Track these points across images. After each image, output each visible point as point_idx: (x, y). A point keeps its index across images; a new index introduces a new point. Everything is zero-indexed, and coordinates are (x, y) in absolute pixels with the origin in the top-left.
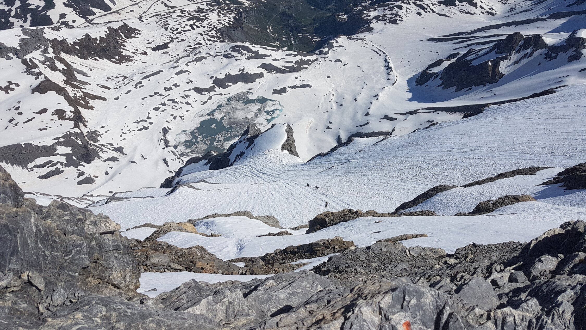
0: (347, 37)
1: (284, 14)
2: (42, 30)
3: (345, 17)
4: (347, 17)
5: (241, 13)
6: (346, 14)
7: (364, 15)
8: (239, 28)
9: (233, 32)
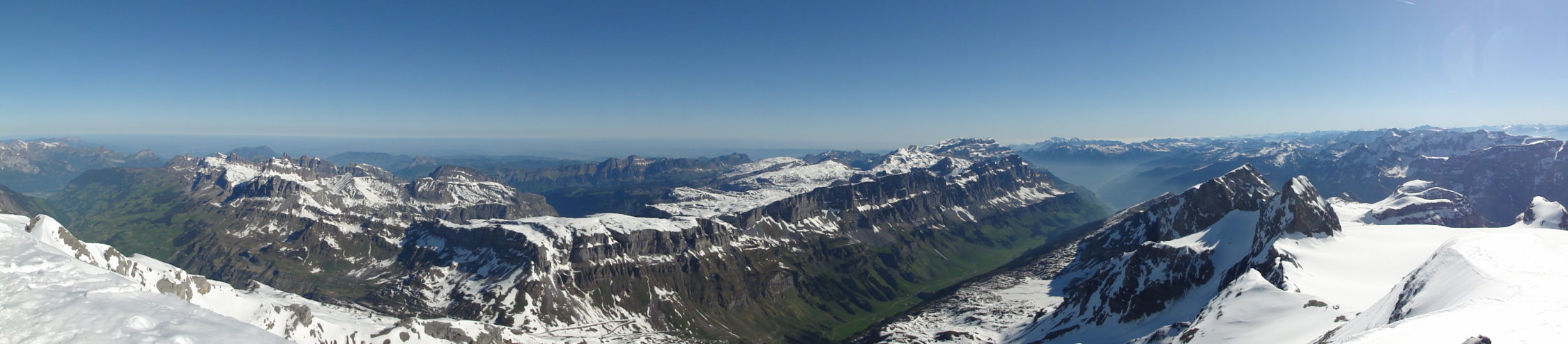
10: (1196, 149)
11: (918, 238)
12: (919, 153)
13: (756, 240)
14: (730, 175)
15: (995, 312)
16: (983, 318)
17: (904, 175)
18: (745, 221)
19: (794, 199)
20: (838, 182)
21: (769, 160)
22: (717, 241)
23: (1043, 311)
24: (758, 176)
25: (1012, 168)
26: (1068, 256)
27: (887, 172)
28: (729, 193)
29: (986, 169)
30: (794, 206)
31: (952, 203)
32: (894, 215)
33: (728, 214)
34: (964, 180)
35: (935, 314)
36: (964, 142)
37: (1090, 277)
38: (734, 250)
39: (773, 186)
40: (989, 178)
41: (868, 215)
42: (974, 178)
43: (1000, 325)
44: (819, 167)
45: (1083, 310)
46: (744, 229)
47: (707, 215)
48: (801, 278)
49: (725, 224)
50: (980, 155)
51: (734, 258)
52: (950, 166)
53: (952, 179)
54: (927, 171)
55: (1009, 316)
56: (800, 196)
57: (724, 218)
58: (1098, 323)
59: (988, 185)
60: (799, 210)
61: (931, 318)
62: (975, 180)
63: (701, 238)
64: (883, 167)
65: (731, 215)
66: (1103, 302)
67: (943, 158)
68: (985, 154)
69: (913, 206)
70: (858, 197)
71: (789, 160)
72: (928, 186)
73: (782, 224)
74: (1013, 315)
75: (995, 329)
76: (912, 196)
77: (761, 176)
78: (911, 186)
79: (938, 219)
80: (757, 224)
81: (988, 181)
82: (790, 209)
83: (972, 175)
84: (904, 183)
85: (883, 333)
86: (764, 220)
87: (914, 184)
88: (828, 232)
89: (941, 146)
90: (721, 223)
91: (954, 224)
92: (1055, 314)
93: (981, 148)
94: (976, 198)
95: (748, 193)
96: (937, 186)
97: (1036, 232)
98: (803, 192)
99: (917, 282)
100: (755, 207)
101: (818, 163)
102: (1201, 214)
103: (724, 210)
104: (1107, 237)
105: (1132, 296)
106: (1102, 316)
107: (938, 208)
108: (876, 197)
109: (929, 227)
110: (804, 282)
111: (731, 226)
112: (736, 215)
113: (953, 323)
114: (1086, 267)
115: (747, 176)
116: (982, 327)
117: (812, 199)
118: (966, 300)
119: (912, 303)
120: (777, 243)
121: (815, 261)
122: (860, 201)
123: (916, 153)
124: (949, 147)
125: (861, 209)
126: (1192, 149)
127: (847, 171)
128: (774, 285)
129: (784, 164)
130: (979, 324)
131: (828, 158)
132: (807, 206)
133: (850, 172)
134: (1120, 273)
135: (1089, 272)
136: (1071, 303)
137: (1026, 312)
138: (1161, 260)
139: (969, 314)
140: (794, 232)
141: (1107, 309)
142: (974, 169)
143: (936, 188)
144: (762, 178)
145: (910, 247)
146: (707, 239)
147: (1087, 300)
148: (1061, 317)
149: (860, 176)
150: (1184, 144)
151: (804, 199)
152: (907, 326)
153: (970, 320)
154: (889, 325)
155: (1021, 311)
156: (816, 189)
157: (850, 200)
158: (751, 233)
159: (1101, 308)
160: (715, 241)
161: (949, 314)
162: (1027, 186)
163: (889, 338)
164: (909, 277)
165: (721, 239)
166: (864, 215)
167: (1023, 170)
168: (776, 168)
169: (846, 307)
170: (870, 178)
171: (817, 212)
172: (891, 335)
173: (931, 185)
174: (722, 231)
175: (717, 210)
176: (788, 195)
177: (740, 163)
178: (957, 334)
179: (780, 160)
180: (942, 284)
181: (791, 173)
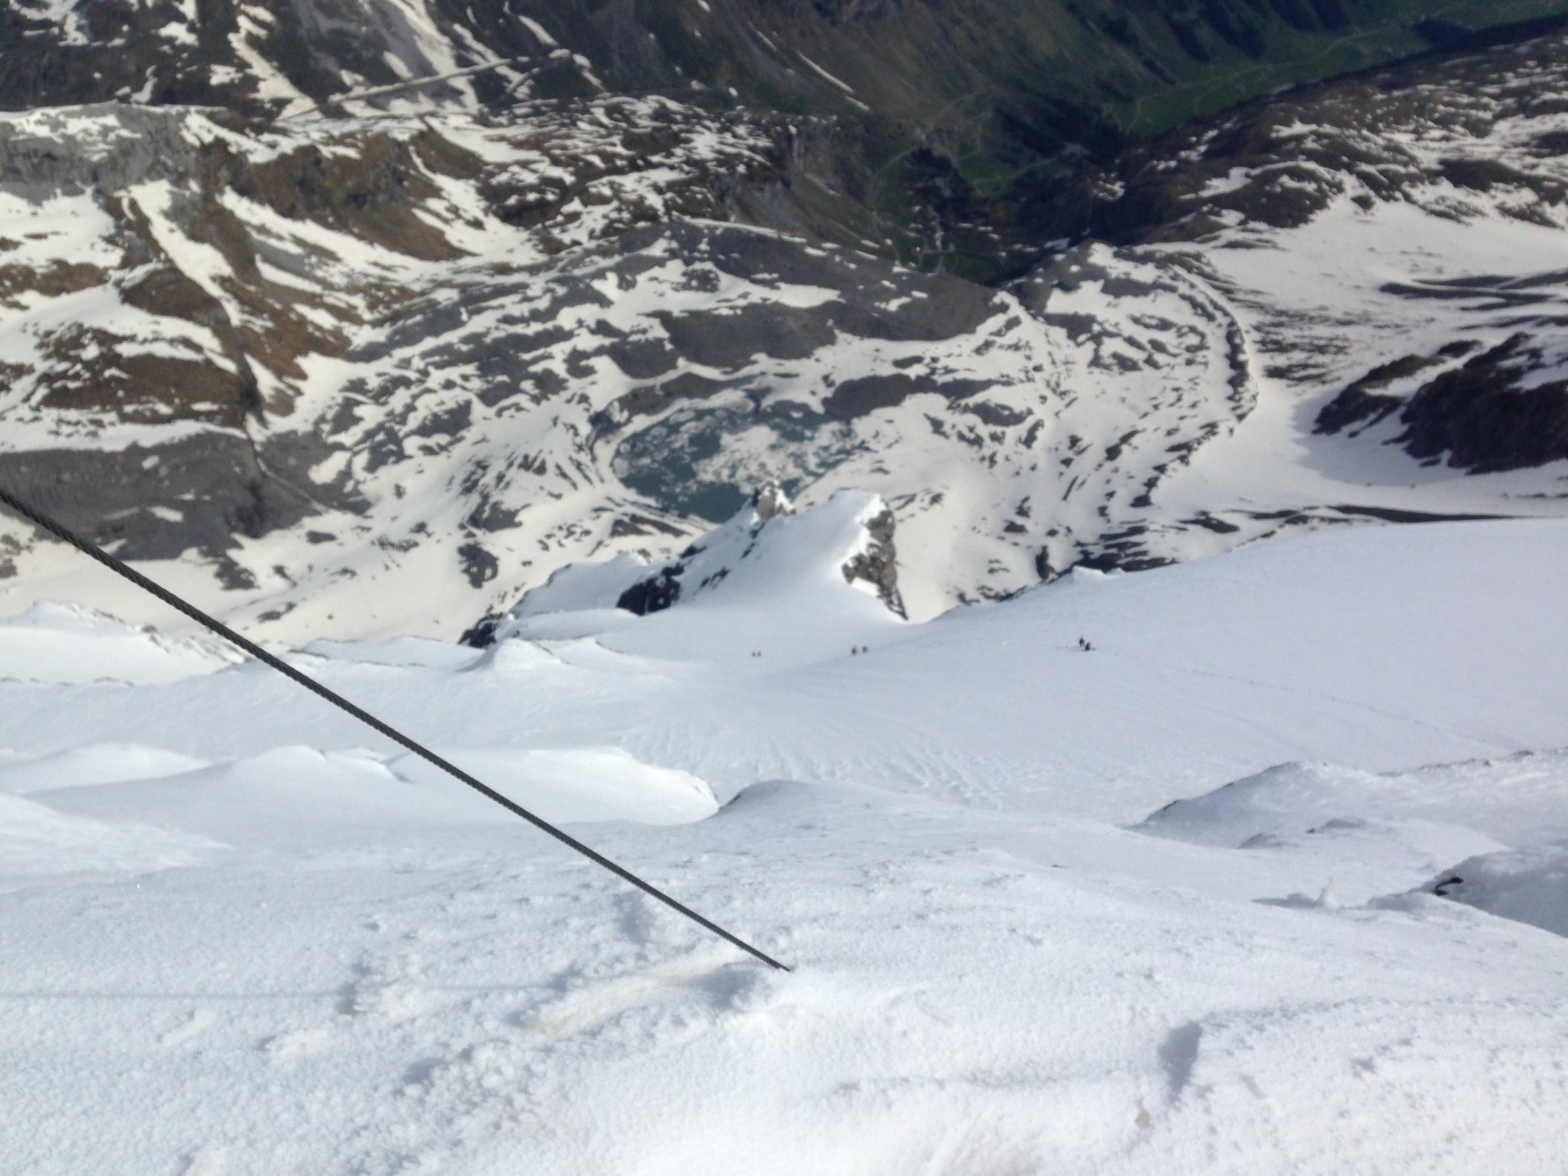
1: (923, 156)
2: (181, 117)
3: (1118, 188)
4: (1122, 187)
5: (790, 138)
6: (1119, 178)
8: (779, 186)
9: (758, 195)
85: (1277, 132)
163: (1296, 145)
172: (1298, 140)
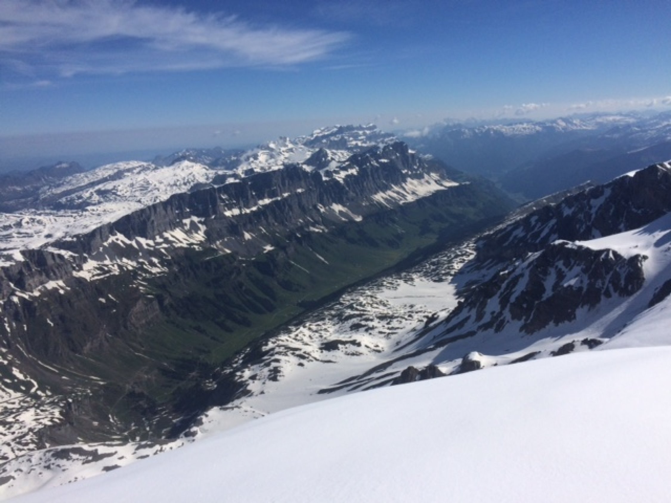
0: (220, 407)
4: (215, 384)
5: (69, 404)
6: (213, 381)
7: (237, 378)
8: (68, 425)
9: (59, 432)
10: (634, 124)
11: (294, 241)
12: (290, 146)
13: (107, 266)
14: (59, 191)
15: (382, 317)
16: (370, 324)
17: (274, 172)
18: (89, 244)
19: (148, 212)
20: (198, 185)
21: (108, 166)
22: (55, 274)
23: (436, 316)
24: (97, 188)
25: (397, 157)
26: (462, 255)
27: (256, 170)
28: (62, 212)
29: (367, 160)
30: (149, 218)
31: (331, 200)
32: (266, 219)
33: (64, 240)
34: (343, 174)
35: (319, 323)
36: (341, 130)
37: (487, 279)
38: (81, 281)
39: (118, 198)
40: (372, 171)
41: (237, 221)
42: (354, 171)
43: (388, 331)
44: (174, 169)
45: (480, 317)
46: (89, 254)
47: (35, 244)
48: (166, 302)
49: (63, 252)
50: (360, 144)
51: (81, 291)
52: (326, 159)
53: (328, 174)
54: (300, 165)
55: (398, 321)
56: (154, 206)
57: (60, 244)
58: (497, 330)
59: (371, 178)
60: (155, 223)
61: (314, 327)
62: (355, 173)
63: (32, 275)
64: (250, 164)
65: (68, 239)
66: (503, 307)
67: (317, 150)
68: (365, 142)
69: (287, 207)
70: (223, 201)
71: (134, 164)
72: (303, 183)
73: (138, 243)
74: (404, 320)
75: (383, 335)
76: (286, 195)
77: (101, 187)
78: (284, 184)
79: (316, 218)
80: (104, 247)
81: (370, 173)
82: (144, 223)
83: (352, 168)
84: (276, 181)
85: (264, 348)
86: (113, 241)
87: (287, 182)
88: (192, 244)
89: (315, 136)
90: (56, 251)
91: (334, 224)
92: (448, 319)
93: (360, 136)
94: (357, 195)
95: (87, 210)
96: (313, 183)
97: (425, 230)
98: (158, 201)
99: (297, 291)
100: (99, 225)
101: (172, 163)
102: (634, 210)
103: (58, 235)
104: (510, 233)
105: (536, 302)
106: (503, 321)
107: (315, 207)
108: (244, 199)
109: (306, 229)
110: (171, 305)
111: (70, 253)
112: (75, 239)
113: (338, 331)
114: (483, 268)
115: (82, 189)
116: (370, 334)
117: (169, 209)
118: (351, 307)
119: (292, 313)
120: (134, 264)
121: (182, 279)
122: (226, 205)
123: (287, 146)
124: (324, 137)
125: (228, 213)
126: (629, 126)
127: (208, 172)
128: (137, 314)
129: (129, 170)
130: (367, 330)
131: (184, 158)
132: (165, 217)
133: (212, 173)
134: (522, 275)
135: (488, 274)
136: (466, 307)
137: (416, 316)
138: (575, 263)
139: (355, 320)
140: (152, 249)
141: (507, 314)
142: (353, 161)
143: (311, 185)
144: (103, 189)
145: (286, 253)
146: (41, 274)
147: (483, 305)
148: (454, 321)
149: (223, 178)
150: (618, 118)
151: (160, 209)
152: (288, 339)
153: (356, 327)
154: (271, 340)
155: (410, 316)
156: (173, 197)
157: (215, 205)
158: (99, 257)
159: (500, 313)
160: (52, 274)
161: (333, 323)
162: (413, 177)
163: (272, 352)
164: (287, 285)
165: (59, 271)
166: (233, 221)
167: (410, 159)
168: (119, 175)
169: (222, 325)
170: (235, 179)
171: (178, 223)
172: (273, 349)
173: (305, 182)
174: (58, 260)
175: (49, 236)
176: (139, 206)
177: (71, 174)
178: (344, 343)
179: (122, 165)
180: (325, 292)
181: (139, 179)
